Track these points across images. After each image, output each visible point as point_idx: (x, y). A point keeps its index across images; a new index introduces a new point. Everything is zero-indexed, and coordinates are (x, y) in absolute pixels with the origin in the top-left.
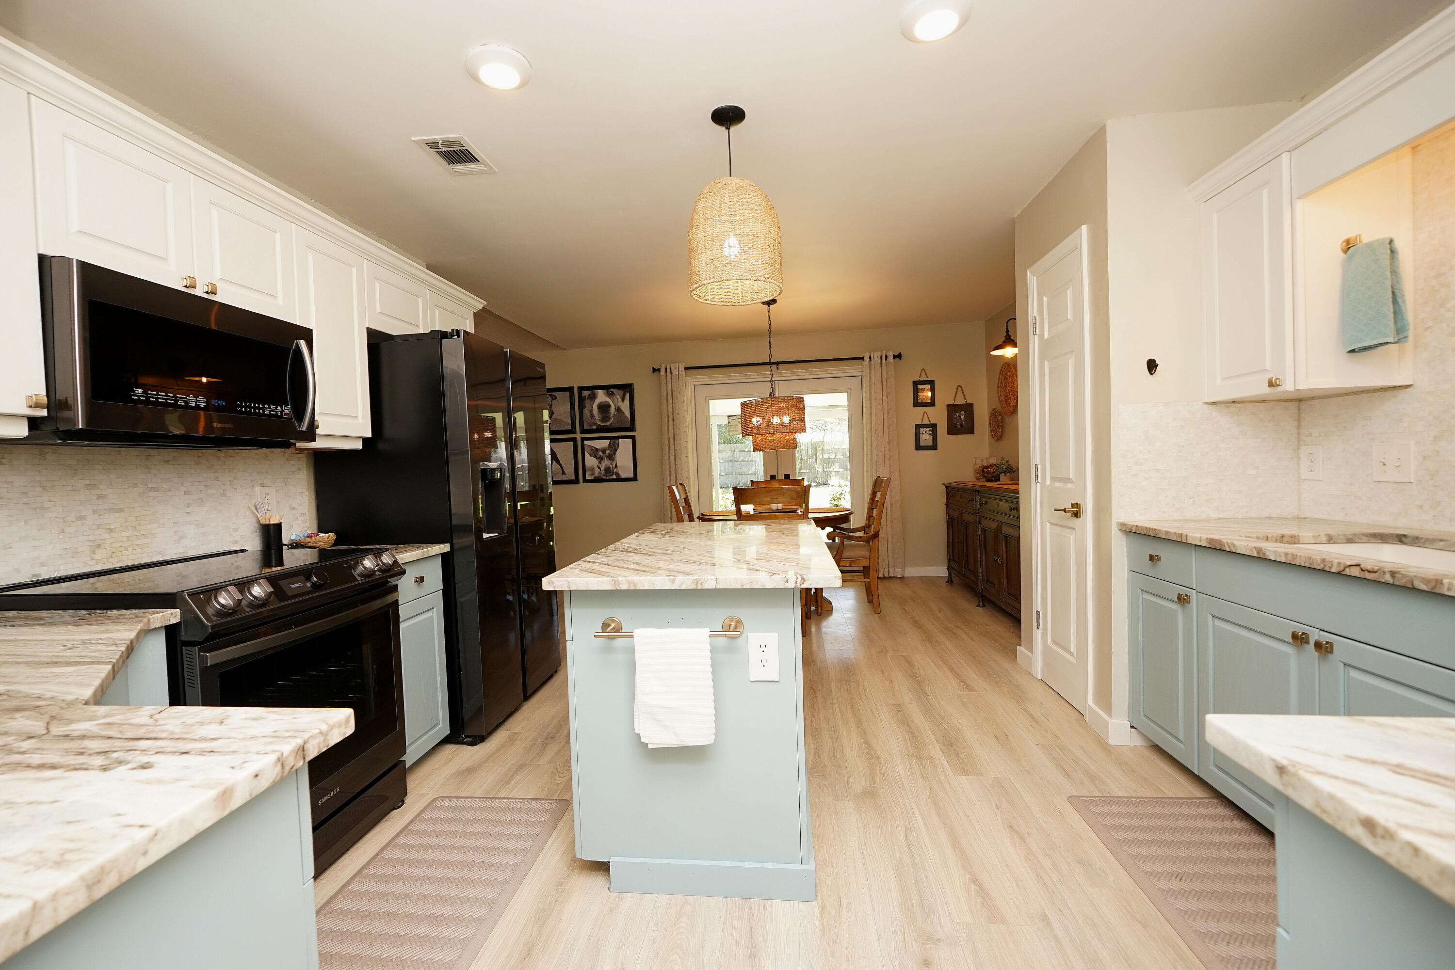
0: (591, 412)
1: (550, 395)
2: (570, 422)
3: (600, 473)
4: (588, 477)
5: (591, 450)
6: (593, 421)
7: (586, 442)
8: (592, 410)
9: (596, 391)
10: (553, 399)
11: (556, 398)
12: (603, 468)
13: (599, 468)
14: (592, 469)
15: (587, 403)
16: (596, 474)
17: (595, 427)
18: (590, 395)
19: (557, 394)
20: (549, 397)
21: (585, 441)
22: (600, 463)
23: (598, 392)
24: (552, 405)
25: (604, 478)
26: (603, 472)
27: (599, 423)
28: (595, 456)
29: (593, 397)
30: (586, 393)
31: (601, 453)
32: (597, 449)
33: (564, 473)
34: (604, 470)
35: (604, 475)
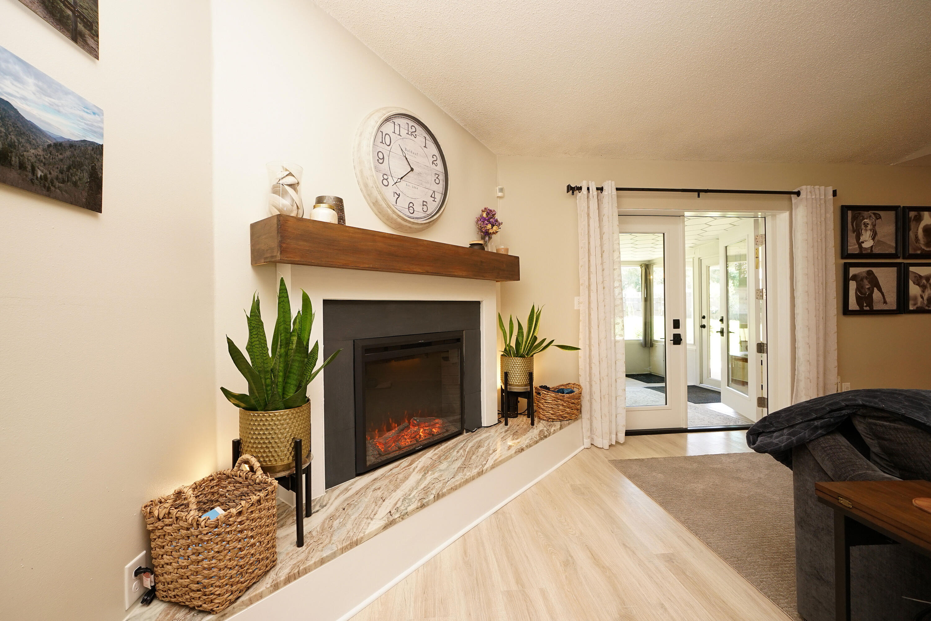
0: (916, 235)
1: (874, 214)
2: (894, 245)
3: (922, 303)
4: (911, 308)
5: (915, 277)
6: (917, 245)
7: (912, 269)
8: (917, 233)
9: (921, 212)
10: (877, 219)
11: (880, 218)
12: (925, 298)
13: (922, 297)
14: (915, 299)
15: (913, 225)
16: (919, 304)
17: (919, 252)
18: (915, 216)
19: (881, 213)
20: (873, 215)
21: (910, 267)
22: (923, 292)
23: (924, 214)
24: (875, 225)
25: (927, 308)
26: (925, 302)
27: (923, 247)
28: (918, 284)
29: (919, 219)
30: (912, 214)
31: (924, 281)
32: (920, 276)
33: (885, 302)
34: (927, 300)
35: (927, 306)
